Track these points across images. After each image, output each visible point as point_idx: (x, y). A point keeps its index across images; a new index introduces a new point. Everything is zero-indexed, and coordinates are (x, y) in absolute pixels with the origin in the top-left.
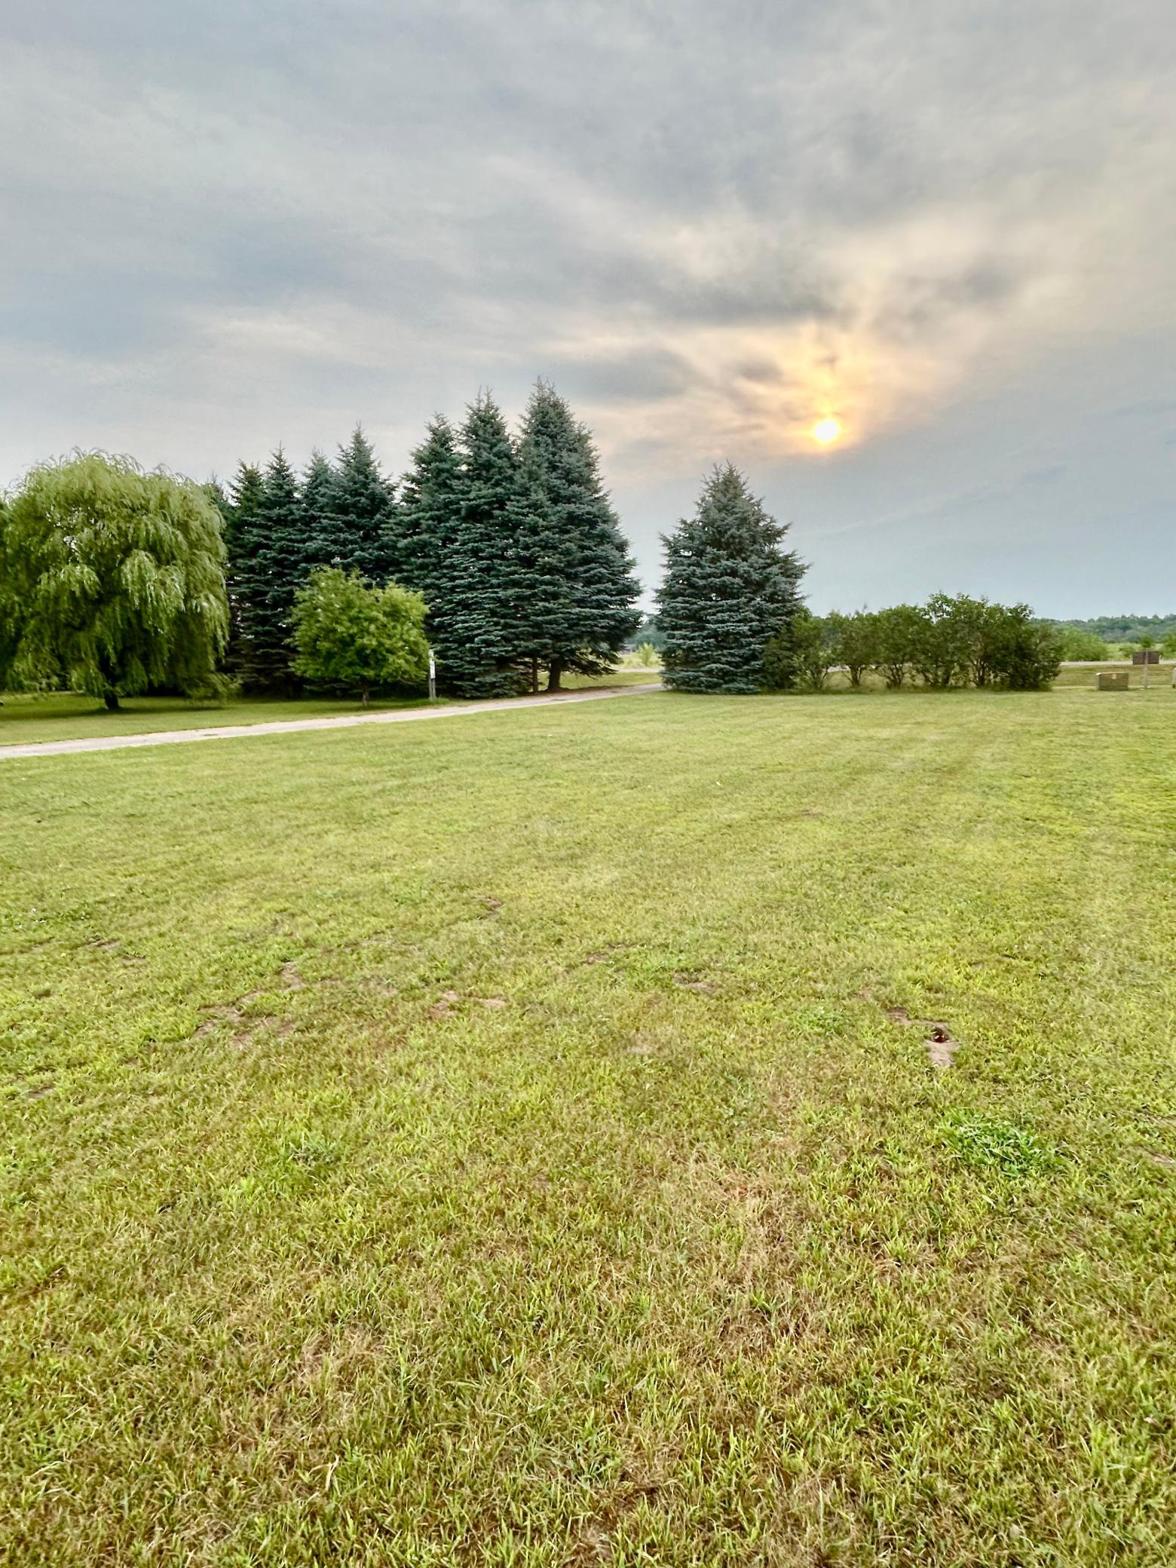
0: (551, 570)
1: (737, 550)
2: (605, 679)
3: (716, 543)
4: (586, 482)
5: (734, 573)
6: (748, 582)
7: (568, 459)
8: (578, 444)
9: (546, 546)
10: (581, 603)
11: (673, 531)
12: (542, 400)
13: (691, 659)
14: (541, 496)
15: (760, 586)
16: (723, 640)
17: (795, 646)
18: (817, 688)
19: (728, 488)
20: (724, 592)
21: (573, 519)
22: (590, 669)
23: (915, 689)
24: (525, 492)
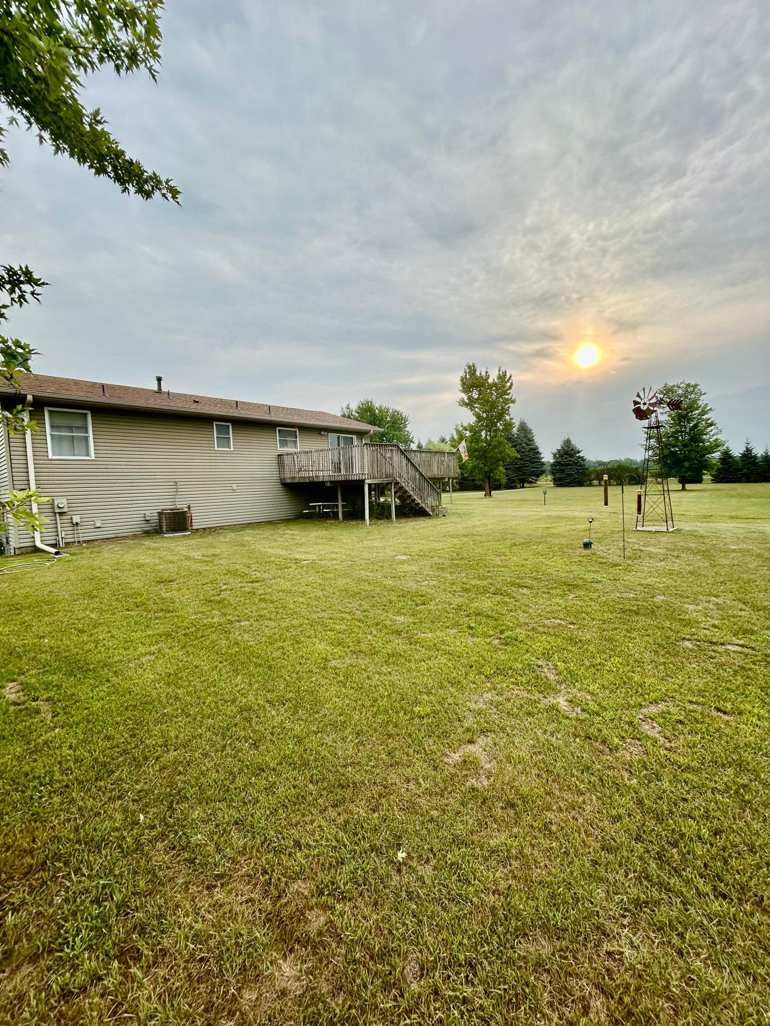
0: (527, 461)
1: (572, 456)
2: (534, 485)
3: (566, 454)
4: (533, 440)
5: (571, 461)
6: (574, 462)
7: (529, 436)
8: (530, 432)
9: (526, 456)
10: (533, 467)
11: (555, 451)
12: (521, 423)
13: (560, 479)
14: (524, 445)
15: (577, 463)
16: (569, 475)
17: (586, 476)
18: (591, 485)
19: (568, 442)
20: (568, 465)
21: (531, 449)
22: (530, 482)
23: (614, 485)
24: (521, 444)
